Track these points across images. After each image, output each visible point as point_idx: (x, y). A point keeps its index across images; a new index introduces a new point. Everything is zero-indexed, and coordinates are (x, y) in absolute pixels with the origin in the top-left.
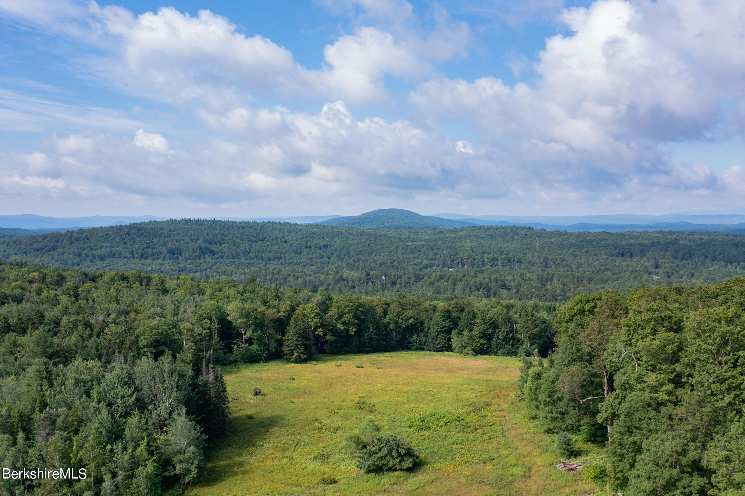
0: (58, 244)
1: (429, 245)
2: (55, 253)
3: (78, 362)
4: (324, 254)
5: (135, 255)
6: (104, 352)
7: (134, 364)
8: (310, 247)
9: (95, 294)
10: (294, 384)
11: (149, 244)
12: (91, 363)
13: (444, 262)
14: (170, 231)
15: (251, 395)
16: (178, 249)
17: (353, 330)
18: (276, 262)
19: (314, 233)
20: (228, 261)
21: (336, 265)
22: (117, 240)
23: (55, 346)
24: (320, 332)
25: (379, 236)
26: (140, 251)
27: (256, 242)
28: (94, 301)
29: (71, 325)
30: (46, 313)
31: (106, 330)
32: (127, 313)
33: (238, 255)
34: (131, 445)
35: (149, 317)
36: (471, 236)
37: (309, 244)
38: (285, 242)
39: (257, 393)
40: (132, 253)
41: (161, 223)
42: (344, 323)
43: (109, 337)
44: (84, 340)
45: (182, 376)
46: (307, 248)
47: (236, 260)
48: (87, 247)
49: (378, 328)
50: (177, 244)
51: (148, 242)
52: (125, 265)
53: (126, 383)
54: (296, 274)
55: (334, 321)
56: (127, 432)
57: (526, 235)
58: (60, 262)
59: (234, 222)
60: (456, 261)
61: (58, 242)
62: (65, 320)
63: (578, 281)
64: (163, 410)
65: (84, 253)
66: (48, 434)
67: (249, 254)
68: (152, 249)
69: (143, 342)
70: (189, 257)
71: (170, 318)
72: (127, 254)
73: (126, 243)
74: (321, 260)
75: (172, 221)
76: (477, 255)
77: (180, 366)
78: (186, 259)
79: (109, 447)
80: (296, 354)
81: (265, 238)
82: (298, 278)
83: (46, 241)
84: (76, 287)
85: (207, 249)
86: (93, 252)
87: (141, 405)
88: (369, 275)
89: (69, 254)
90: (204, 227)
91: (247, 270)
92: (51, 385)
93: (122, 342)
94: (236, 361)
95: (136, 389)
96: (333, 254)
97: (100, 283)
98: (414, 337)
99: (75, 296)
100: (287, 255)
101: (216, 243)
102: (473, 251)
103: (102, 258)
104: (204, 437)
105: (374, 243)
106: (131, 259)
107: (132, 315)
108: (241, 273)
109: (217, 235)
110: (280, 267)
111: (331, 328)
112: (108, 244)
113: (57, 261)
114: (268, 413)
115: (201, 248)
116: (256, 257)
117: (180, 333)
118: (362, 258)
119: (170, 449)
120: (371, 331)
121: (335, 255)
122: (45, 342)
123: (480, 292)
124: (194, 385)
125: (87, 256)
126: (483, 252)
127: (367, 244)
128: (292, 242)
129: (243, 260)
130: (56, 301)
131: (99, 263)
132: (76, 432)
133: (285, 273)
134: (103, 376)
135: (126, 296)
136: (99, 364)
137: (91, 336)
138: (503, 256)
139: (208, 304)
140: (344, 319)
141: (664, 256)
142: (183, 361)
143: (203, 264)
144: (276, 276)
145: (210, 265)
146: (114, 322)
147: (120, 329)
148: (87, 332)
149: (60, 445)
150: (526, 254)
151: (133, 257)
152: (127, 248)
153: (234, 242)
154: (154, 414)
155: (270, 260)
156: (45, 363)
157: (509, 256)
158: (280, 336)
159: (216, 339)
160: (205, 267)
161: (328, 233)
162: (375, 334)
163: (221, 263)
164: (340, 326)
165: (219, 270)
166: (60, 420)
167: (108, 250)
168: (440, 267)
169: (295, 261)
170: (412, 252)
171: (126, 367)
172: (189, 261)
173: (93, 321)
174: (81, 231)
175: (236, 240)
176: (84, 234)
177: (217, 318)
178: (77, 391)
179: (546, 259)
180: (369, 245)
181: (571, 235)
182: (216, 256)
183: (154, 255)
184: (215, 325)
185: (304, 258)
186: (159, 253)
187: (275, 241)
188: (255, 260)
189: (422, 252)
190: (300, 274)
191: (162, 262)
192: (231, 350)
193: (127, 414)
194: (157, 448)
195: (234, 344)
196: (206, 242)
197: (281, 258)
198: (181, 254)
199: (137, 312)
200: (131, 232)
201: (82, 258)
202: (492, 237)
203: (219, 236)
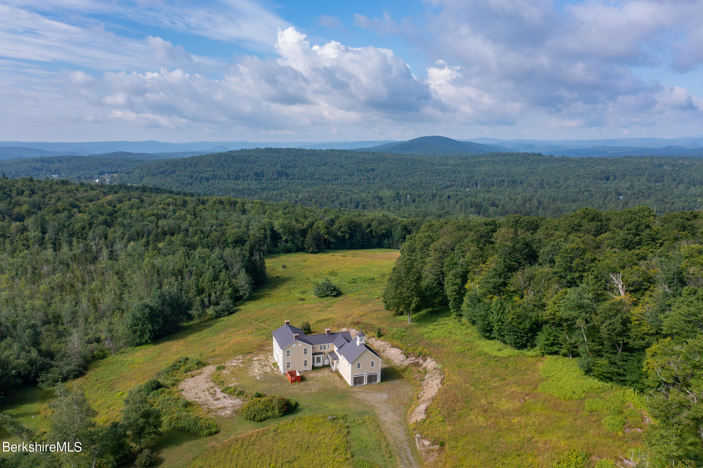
0: (176, 168)
1: (453, 169)
2: (174, 175)
3: (199, 249)
4: (371, 176)
5: (231, 177)
6: (210, 245)
7: (223, 250)
8: (361, 171)
9: (205, 214)
10: (305, 263)
11: (240, 168)
12: (205, 250)
13: (462, 183)
14: (256, 158)
15: (281, 268)
16: (261, 172)
17: (347, 236)
18: (334, 182)
19: (365, 159)
20: (298, 182)
21: (378, 185)
22: (217, 165)
23: (188, 242)
24: (326, 236)
25: (416, 161)
26: (234, 174)
27: (320, 166)
28: (204, 218)
29: (194, 232)
30: (181, 225)
31: (211, 235)
32: (222, 226)
33: (306, 177)
34: (222, 283)
35: (233, 228)
36: (489, 161)
37: (360, 168)
38: (342, 166)
39: (284, 267)
40: (228, 175)
41: (250, 151)
42: (342, 232)
43: (213, 238)
44: (201, 239)
45: (244, 256)
46: (358, 171)
47: (304, 181)
48: (197, 171)
49: (363, 235)
50: (261, 168)
51: (240, 167)
52: (223, 185)
53: (220, 259)
54: (346, 192)
55: (336, 231)
56: (220, 277)
57: (534, 160)
58: (178, 182)
59: (305, 150)
60: (472, 183)
61: (176, 167)
62: (191, 229)
63: (553, 201)
64: (236, 270)
65: (195, 175)
66: (189, 277)
67: (314, 176)
68: (243, 172)
69: (229, 241)
70: (269, 178)
71: (243, 229)
72: (225, 177)
73: (224, 168)
74: (367, 181)
75: (258, 149)
76: (489, 178)
77: (244, 252)
78: (267, 180)
79: (213, 283)
80: (311, 249)
81: (327, 163)
82: (347, 195)
83: (167, 166)
84: (195, 208)
85: (282, 172)
86: (201, 174)
87: (226, 268)
88: (398, 194)
89: (185, 176)
90: (281, 155)
91: (310, 189)
92: (189, 259)
93: (219, 241)
94: (279, 252)
95: (224, 261)
96: (377, 176)
97: (207, 206)
98: (386, 241)
99: (194, 215)
100: (342, 177)
101: (289, 168)
102: (486, 174)
103: (208, 180)
104: (253, 281)
105: (410, 167)
106: (228, 180)
107: (224, 227)
108: (306, 192)
109: (290, 161)
110: (335, 186)
111: (333, 235)
112: (211, 169)
113: (176, 182)
114: (286, 276)
115: (278, 172)
116: (319, 178)
117: (248, 236)
118: (399, 180)
119: (238, 285)
120: (358, 237)
121: (378, 177)
122: (184, 240)
123: (473, 209)
124: (250, 260)
125: (196, 178)
126: (494, 176)
127: (405, 168)
128: (347, 166)
129: (309, 181)
130: (185, 219)
131: (205, 183)
132: (200, 277)
133: (339, 192)
134: (210, 255)
135: (222, 215)
136: (208, 250)
137: (204, 238)
138: (509, 179)
139: (265, 220)
140: (342, 229)
141: (639, 180)
142: (245, 250)
143: (280, 184)
144: (331, 194)
145: (285, 185)
146: (215, 230)
147: (218, 234)
148: (202, 236)
149: (195, 281)
150: (528, 177)
151: (229, 179)
152: (225, 172)
153: (303, 167)
154: (232, 272)
155: (329, 181)
156: (186, 249)
157: (513, 179)
158: (302, 239)
159: (269, 240)
160: (281, 186)
161: (375, 159)
162: (361, 239)
163: (293, 183)
164: (339, 234)
165: (291, 189)
166: (194, 272)
167: (211, 173)
168: (459, 187)
169: (348, 182)
170: (439, 175)
171: (220, 252)
172: (269, 182)
173: (204, 230)
174: (193, 158)
175: (305, 165)
176: (195, 161)
177: (269, 228)
178: (200, 261)
179: (542, 181)
180: (406, 169)
181: (571, 161)
182: (289, 178)
183: (244, 177)
184: (268, 232)
185: (355, 179)
186: (248, 176)
187: (334, 166)
188: (318, 180)
189: (446, 175)
190: (349, 193)
191: (250, 182)
192: (276, 246)
193: (221, 271)
194: (233, 285)
195: (278, 242)
196: (282, 167)
197: (338, 179)
198: (264, 177)
199: (227, 225)
200: (228, 159)
201: (194, 179)
202: (506, 162)
203: (292, 162)
